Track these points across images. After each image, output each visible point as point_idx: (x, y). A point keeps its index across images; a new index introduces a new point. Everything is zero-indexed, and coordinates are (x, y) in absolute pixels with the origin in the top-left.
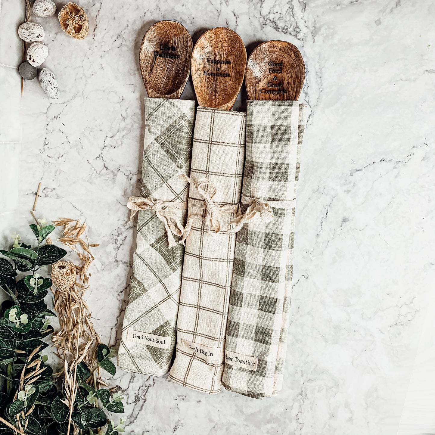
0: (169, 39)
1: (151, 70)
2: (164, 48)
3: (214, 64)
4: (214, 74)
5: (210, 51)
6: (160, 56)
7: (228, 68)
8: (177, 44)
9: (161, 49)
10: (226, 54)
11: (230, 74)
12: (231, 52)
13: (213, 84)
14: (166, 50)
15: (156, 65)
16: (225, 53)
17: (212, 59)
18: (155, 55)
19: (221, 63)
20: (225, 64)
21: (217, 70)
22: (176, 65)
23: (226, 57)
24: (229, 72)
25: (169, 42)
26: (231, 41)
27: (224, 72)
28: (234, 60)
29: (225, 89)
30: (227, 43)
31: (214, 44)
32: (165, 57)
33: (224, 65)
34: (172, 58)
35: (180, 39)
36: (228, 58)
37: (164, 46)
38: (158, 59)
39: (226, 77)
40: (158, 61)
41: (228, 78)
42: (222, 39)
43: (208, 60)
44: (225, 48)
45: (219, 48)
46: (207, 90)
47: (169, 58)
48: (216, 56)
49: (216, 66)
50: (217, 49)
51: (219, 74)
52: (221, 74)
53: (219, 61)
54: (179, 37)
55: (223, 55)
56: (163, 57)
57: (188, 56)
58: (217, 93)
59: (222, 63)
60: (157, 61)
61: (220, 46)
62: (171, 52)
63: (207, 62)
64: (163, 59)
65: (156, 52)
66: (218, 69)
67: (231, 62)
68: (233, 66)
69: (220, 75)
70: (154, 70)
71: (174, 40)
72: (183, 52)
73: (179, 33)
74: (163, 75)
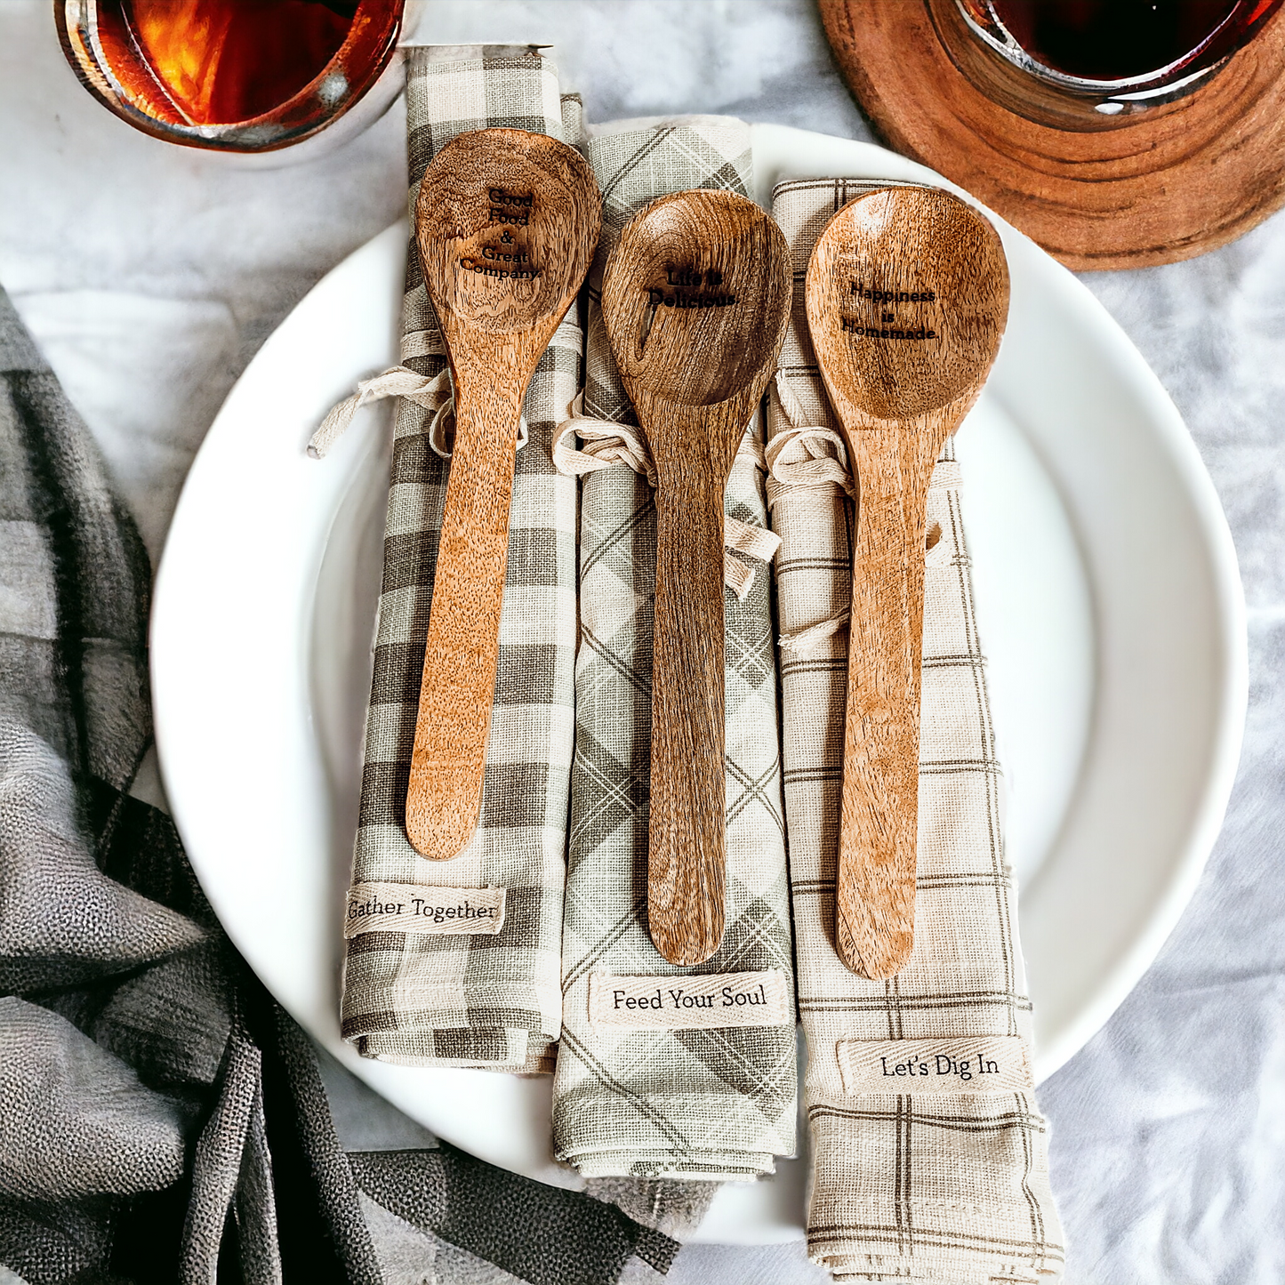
0: (699, 248)
1: (643, 343)
2: (682, 279)
3: (874, 302)
4: (877, 332)
5: (862, 260)
6: (669, 304)
7: (926, 313)
8: (729, 261)
9: (670, 282)
10: (916, 272)
11: (937, 331)
12: (934, 267)
13: (874, 358)
14: (689, 284)
15: (658, 327)
16: (912, 269)
17: (868, 286)
18: (651, 299)
19: (897, 300)
20: (915, 301)
21: (884, 320)
22: (727, 323)
23: (918, 281)
24: (932, 323)
25: (698, 259)
26: (940, 229)
27: (909, 325)
28: (947, 289)
29: (921, 373)
30: (923, 238)
31: (878, 241)
32: (684, 307)
33: (911, 303)
34: (708, 306)
35: (739, 244)
36: (924, 285)
37: (682, 273)
38: (663, 314)
39: (919, 338)
40: (662, 318)
41: (928, 344)
42: (906, 226)
43: (854, 287)
44: (915, 253)
45: (891, 255)
46: (858, 374)
47: (701, 307)
48: (881, 278)
49: (880, 309)
50: (886, 256)
51: (892, 332)
52: (902, 333)
53: (891, 294)
54: (735, 240)
55: (904, 277)
56: (678, 306)
57: (774, 285)
58: (895, 386)
59: (902, 300)
60: (659, 318)
61: (898, 248)
62: (705, 291)
63: (852, 293)
64: (681, 313)
65: (655, 291)
66: (888, 318)
67: (937, 295)
68: (945, 307)
69: (898, 334)
70: (650, 344)
71: (716, 251)
72: (748, 281)
73: (733, 225)
74: (683, 358)
